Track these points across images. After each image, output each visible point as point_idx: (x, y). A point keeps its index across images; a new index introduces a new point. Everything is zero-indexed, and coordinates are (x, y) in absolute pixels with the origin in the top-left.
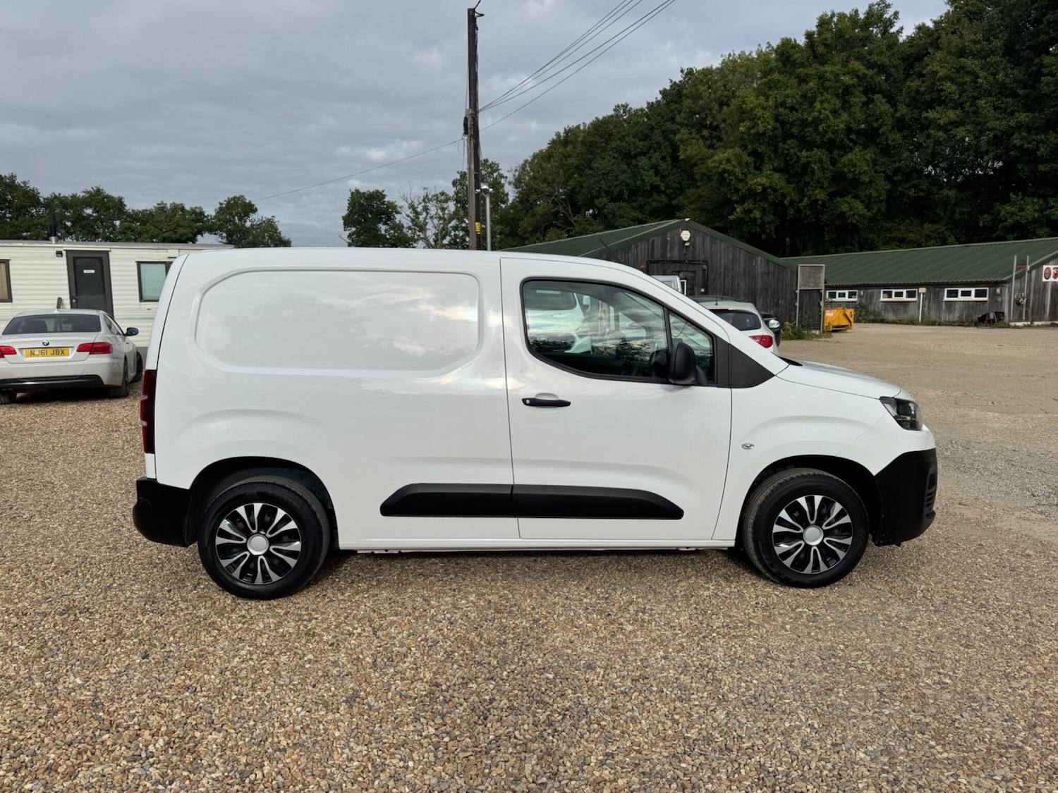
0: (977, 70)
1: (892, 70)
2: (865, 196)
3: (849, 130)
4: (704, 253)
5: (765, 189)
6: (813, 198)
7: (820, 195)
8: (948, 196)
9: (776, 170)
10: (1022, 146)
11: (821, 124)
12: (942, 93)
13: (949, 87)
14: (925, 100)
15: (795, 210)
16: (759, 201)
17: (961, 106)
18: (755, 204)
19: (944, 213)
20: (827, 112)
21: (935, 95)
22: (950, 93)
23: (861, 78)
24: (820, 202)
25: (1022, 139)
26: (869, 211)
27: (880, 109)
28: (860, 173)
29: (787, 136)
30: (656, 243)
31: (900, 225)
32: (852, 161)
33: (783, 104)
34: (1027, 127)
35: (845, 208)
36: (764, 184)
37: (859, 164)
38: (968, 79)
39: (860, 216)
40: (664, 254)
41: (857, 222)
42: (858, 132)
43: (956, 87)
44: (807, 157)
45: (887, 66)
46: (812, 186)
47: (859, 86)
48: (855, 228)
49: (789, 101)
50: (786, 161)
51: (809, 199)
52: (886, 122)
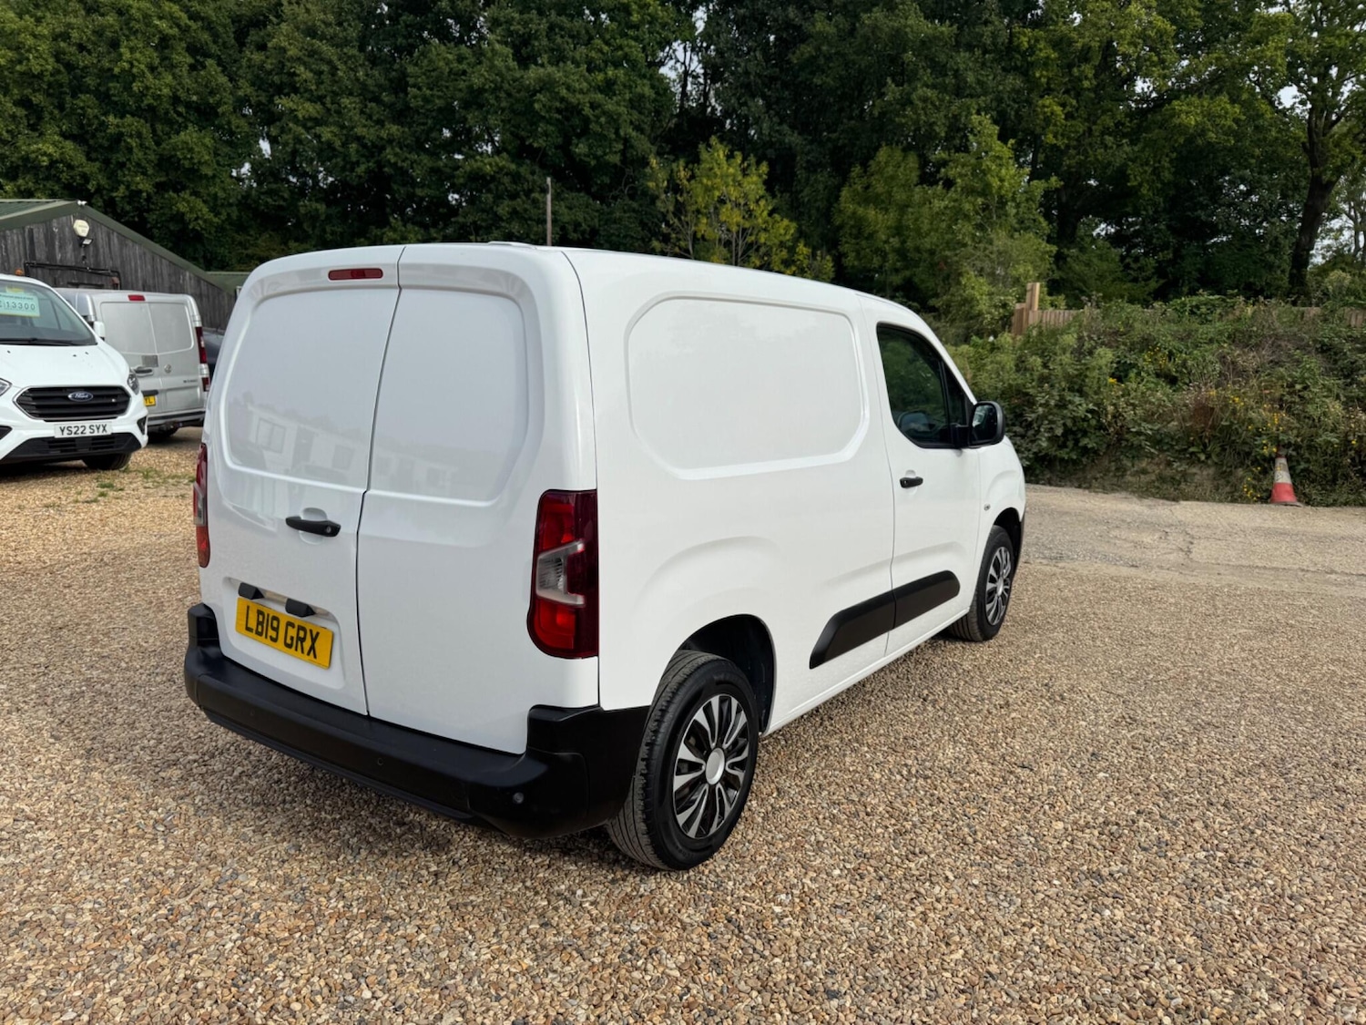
0: (335, 58)
1: (221, 29)
2: (209, 195)
3: (175, 100)
4: (112, 258)
5: (53, 163)
6: (133, 188)
7: (144, 185)
8: (317, 210)
9: (65, 136)
10: (396, 164)
11: (134, 81)
12: (297, 79)
13: (304, 73)
14: (273, 81)
15: (104, 201)
16: (43, 179)
17: (321, 99)
18: (36, 182)
19: (313, 230)
20: (142, 67)
21: (285, 79)
22: (306, 81)
23: (185, 30)
24: (144, 194)
25: (396, 155)
26: (215, 216)
27: (216, 80)
28: (199, 162)
29: (77, 89)
30: (35, 235)
31: (257, 239)
32: (187, 143)
33: (65, 36)
34: (399, 142)
35: (182, 207)
36: (50, 155)
37: (196, 149)
38: (325, 68)
39: (205, 221)
40: (51, 255)
41: (202, 229)
42: (188, 105)
43: (312, 75)
44: (118, 126)
45: (213, 22)
46: (129, 170)
47: (181, 40)
48: (198, 237)
49: (75, 34)
50: (81, 126)
51: (128, 187)
52: (225, 100)
